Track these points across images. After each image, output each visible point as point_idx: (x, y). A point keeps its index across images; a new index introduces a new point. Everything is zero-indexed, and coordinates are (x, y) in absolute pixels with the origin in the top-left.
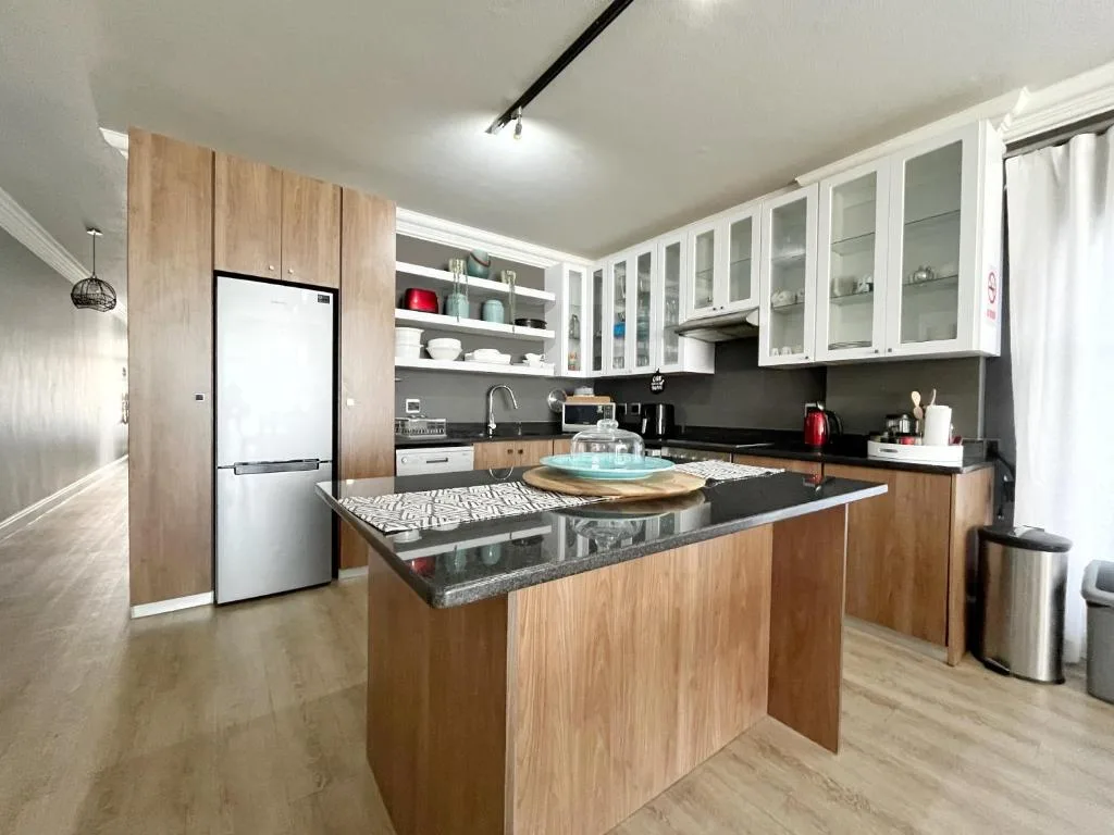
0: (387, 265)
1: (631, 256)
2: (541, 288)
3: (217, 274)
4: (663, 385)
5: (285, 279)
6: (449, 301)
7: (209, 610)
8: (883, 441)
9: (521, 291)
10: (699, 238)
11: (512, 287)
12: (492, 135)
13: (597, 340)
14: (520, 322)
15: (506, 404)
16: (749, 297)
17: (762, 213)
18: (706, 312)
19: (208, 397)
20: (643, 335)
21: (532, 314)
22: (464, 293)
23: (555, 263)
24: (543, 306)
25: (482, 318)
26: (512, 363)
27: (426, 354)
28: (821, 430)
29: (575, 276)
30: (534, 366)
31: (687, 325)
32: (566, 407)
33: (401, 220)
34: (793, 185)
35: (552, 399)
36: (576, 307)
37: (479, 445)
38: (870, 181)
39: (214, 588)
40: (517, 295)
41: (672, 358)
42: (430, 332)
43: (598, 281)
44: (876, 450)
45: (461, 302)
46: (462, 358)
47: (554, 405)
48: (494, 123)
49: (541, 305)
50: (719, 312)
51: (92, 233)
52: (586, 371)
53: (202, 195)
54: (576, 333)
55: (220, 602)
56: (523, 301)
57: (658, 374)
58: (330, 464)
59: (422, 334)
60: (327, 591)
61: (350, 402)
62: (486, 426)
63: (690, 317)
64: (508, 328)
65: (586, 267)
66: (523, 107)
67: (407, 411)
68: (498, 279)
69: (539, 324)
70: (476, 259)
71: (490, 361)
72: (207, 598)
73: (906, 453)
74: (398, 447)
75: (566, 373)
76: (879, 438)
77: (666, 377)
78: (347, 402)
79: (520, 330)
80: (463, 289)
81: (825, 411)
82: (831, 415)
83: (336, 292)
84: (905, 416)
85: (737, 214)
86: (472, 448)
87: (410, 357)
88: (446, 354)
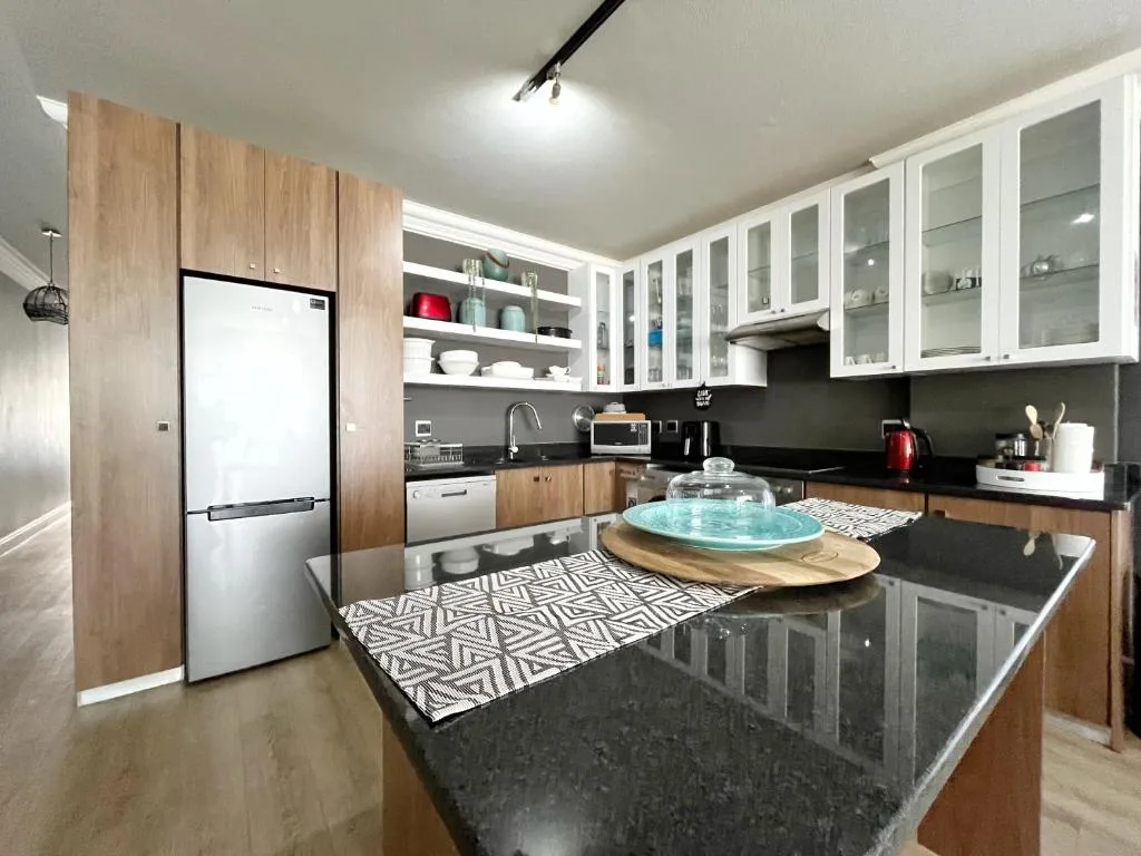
0: (391, 267)
1: (668, 255)
2: (564, 291)
3: (183, 273)
4: (710, 401)
5: (270, 279)
6: (464, 307)
7: (178, 690)
8: (998, 466)
9: (544, 295)
10: (750, 231)
11: (534, 291)
12: (521, 102)
13: (629, 350)
14: (543, 331)
15: (528, 425)
16: (816, 297)
17: (831, 201)
18: (762, 316)
19: (174, 425)
20: (685, 344)
21: (555, 322)
22: (481, 298)
23: (580, 265)
24: (566, 313)
25: (500, 326)
26: (535, 377)
27: (438, 369)
28: (909, 451)
29: (603, 279)
30: (560, 380)
31: (739, 331)
32: (595, 425)
33: (408, 214)
34: (867, 166)
35: (577, 417)
36: (604, 312)
37: (502, 473)
38: (973, 157)
39: (184, 661)
40: (540, 300)
41: (720, 368)
42: (442, 344)
43: (629, 283)
44: (990, 476)
45: (478, 309)
46: (478, 372)
47: (580, 423)
48: (523, 88)
49: (564, 311)
50: (779, 316)
51: (48, 234)
52: (617, 385)
53: (164, 177)
54: (604, 343)
55: (191, 679)
56: (545, 306)
57: (703, 387)
58: (328, 503)
59: (433, 346)
60: (326, 657)
61: (351, 427)
62: (507, 449)
63: (743, 322)
64: (530, 338)
65: (615, 270)
66: (562, 64)
67: (418, 435)
68: (518, 282)
69: (564, 333)
70: (494, 260)
71: (511, 375)
72: (176, 674)
73: (1035, 482)
74: (408, 479)
75: (595, 387)
76: (992, 463)
77: (715, 391)
78: (347, 427)
79: (544, 340)
80: (479, 292)
81: (913, 430)
82: (919, 433)
83: (332, 296)
84: (1021, 436)
85: (799, 202)
86: (494, 477)
87: (421, 373)
88: (461, 369)
